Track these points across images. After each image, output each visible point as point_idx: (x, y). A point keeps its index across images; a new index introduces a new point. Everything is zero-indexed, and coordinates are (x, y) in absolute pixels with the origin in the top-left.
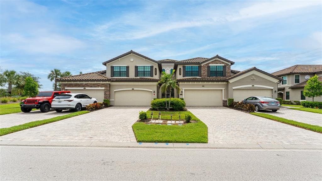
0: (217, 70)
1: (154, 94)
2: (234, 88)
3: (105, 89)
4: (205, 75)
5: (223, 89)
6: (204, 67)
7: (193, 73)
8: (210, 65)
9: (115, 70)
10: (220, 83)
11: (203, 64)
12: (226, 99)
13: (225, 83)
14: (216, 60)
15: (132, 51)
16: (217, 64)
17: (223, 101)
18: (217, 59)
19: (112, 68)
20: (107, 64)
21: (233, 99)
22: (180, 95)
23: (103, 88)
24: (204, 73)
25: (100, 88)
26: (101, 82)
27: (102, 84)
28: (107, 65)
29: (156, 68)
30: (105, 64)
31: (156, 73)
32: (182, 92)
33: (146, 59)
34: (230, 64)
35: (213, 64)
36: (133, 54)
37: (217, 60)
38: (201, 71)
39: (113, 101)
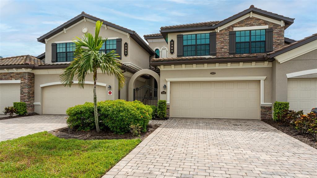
0: (252, 40)
1: (110, 93)
2: (289, 75)
3: (21, 83)
4: (225, 52)
5: (262, 78)
6: (222, 34)
7: (199, 47)
8: (235, 29)
9: (58, 51)
10: (254, 65)
11: (219, 29)
12: (269, 104)
13: (266, 64)
14: (249, 18)
15: (83, 13)
16: (252, 25)
17: (263, 107)
18: (252, 15)
19: (55, 46)
20: (46, 40)
21: (287, 105)
22: (162, 93)
23: (19, 81)
24: (222, 48)
25: (13, 81)
26: (14, 71)
27: (17, 74)
28: (46, 43)
29: (126, 44)
30: (42, 40)
31: (127, 52)
32: (165, 87)
33: (109, 27)
34: (282, 24)
35: (242, 26)
36: (88, 20)
37: (252, 18)
38: (215, 44)
39: (39, 105)
